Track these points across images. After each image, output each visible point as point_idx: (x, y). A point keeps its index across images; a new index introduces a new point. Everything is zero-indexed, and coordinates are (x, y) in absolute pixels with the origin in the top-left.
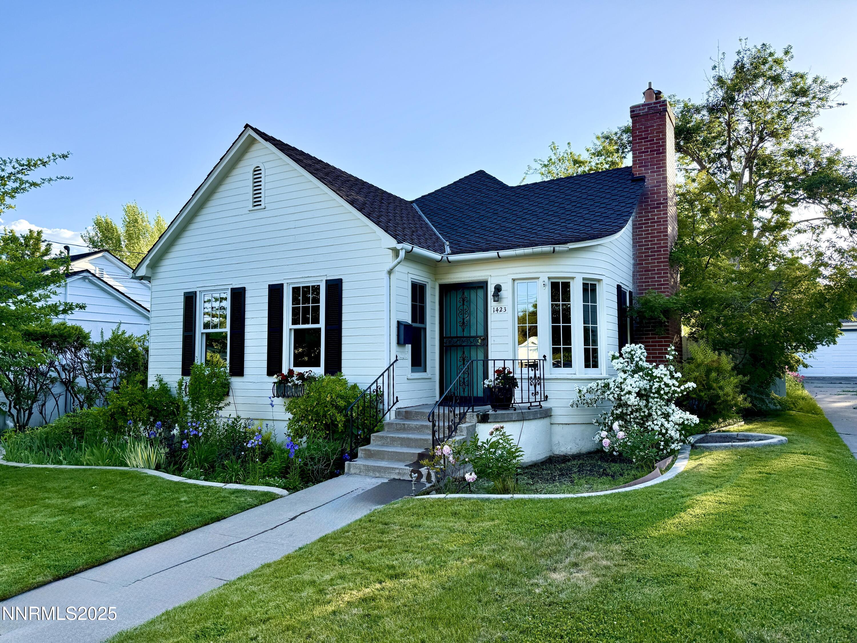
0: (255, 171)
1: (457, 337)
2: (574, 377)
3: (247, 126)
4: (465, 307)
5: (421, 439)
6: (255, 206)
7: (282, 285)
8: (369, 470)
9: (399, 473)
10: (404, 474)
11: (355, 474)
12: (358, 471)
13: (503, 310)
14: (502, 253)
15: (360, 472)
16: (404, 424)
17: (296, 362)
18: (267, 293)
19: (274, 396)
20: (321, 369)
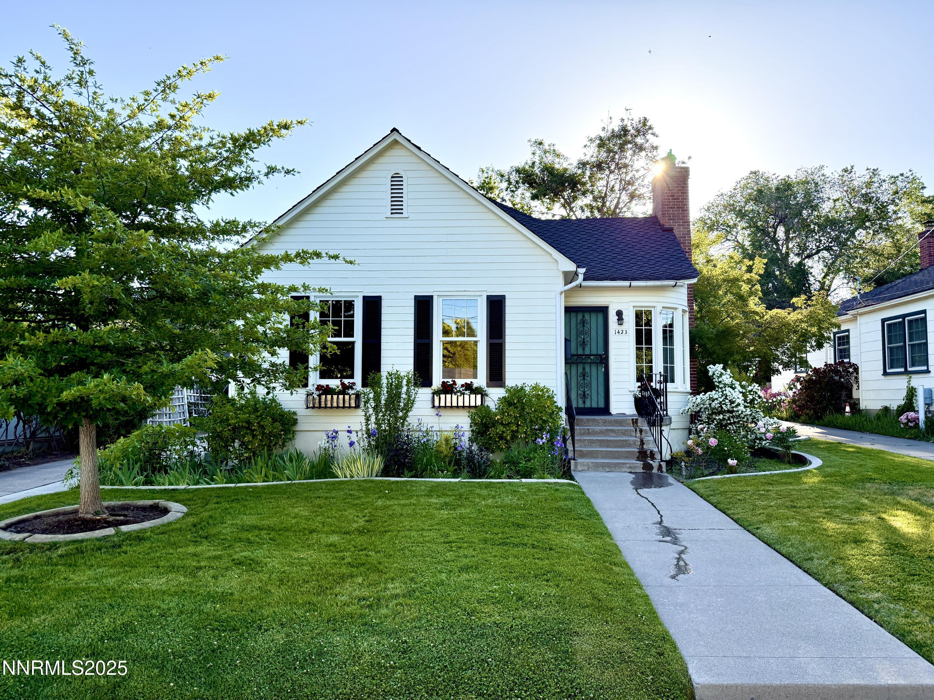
0: (392, 177)
1: (577, 355)
2: (677, 390)
3: (394, 130)
4: (586, 328)
5: (620, 440)
6: (392, 213)
7: (431, 297)
8: (598, 467)
9: (630, 467)
10: (635, 467)
11: (582, 470)
12: (586, 468)
13: (624, 332)
14: (634, 283)
15: (589, 468)
16: (588, 429)
17: (447, 373)
18: (412, 303)
19: (434, 407)
20: (481, 380)
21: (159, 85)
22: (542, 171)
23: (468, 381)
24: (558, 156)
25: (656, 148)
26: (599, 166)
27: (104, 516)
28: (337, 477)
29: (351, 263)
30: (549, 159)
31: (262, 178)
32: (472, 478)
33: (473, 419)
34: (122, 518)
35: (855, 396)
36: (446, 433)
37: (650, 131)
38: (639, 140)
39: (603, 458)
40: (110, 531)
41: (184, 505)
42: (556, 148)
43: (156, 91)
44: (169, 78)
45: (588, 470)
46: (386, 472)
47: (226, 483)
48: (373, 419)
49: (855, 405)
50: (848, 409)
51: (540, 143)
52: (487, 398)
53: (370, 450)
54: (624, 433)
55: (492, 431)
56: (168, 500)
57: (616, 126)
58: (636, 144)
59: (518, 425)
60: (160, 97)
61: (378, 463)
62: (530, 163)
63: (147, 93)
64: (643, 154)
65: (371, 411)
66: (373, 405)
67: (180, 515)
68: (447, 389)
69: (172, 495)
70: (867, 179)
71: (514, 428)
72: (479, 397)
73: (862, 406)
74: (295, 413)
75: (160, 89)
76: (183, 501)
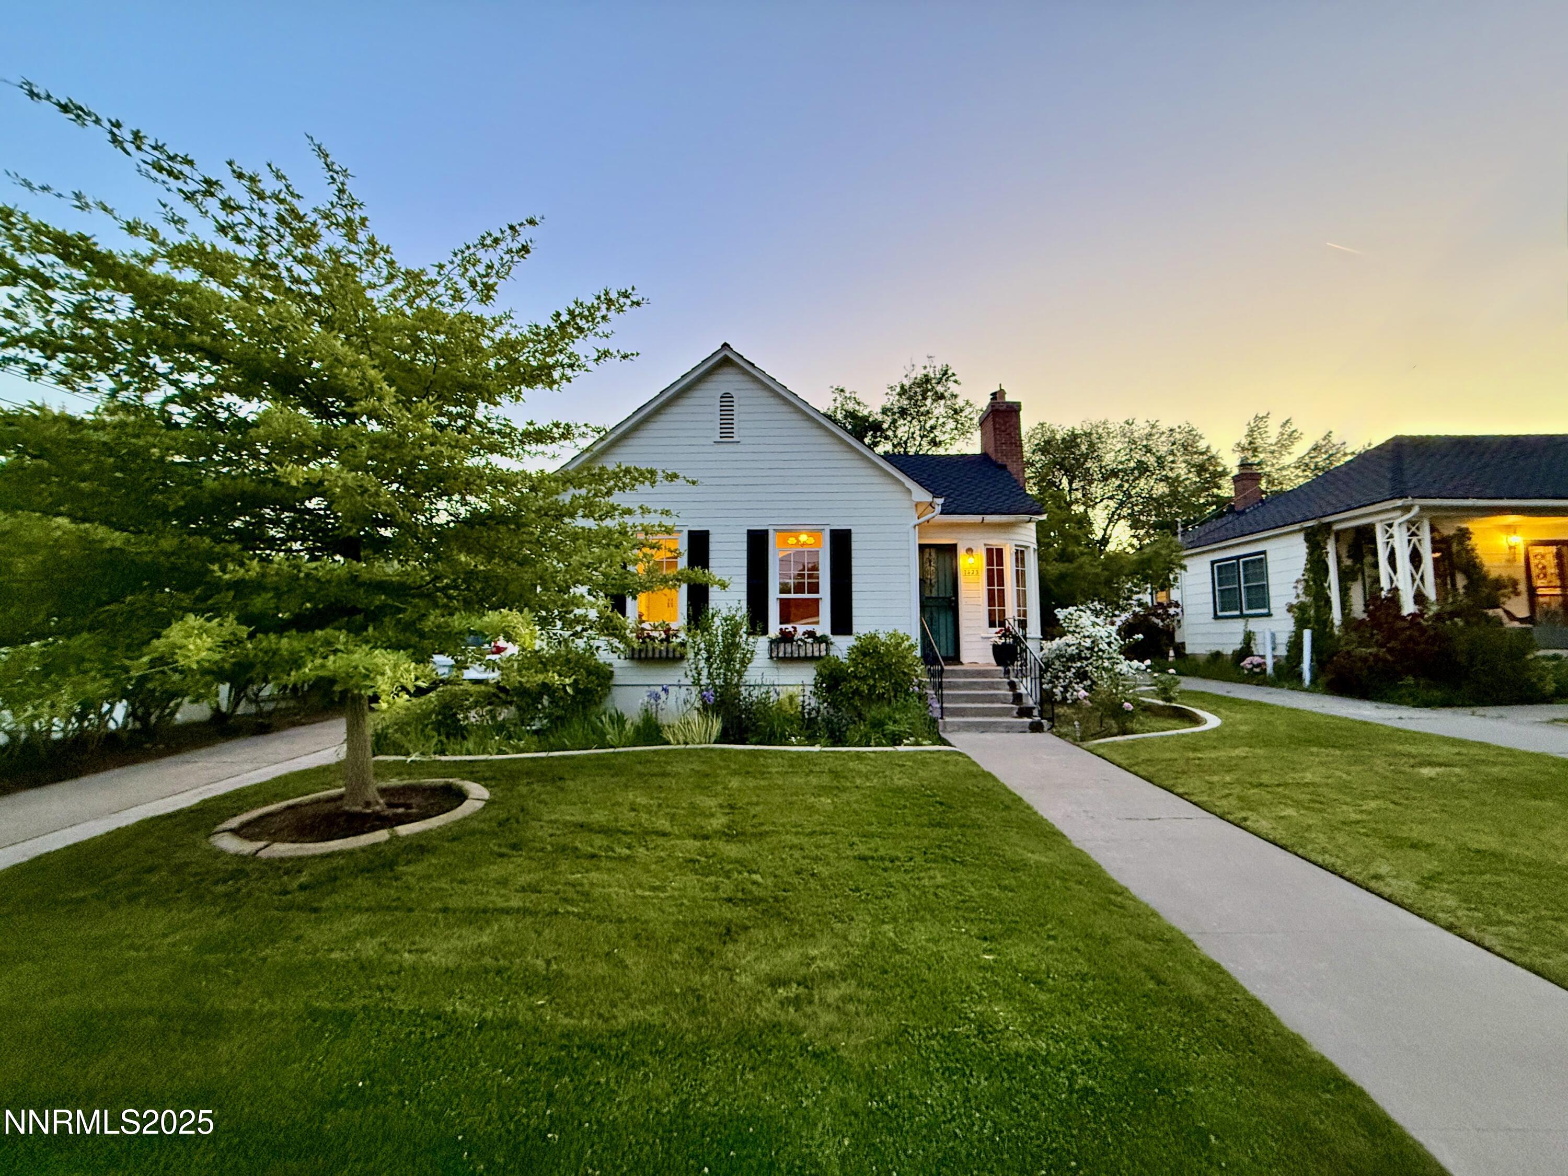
0: (722, 398)
1: (925, 598)
3: (726, 345)
4: (932, 568)
6: (723, 437)
7: (766, 532)
8: (969, 726)
11: (956, 732)
12: (956, 729)
13: (975, 572)
15: (960, 729)
17: (784, 619)
18: (745, 538)
19: (771, 658)
20: (823, 626)
21: (455, 254)
22: (846, 417)
23: (810, 628)
24: (859, 404)
25: (956, 396)
26: (903, 412)
27: (378, 808)
28: (668, 743)
29: (694, 483)
30: (850, 406)
31: (591, 365)
32: (833, 745)
33: (819, 674)
34: (401, 810)
35: (1178, 639)
36: (790, 688)
37: (953, 378)
38: (940, 389)
39: (975, 715)
40: (382, 835)
41: (486, 786)
42: (857, 396)
43: (452, 262)
44: (468, 248)
45: (958, 731)
46: (724, 737)
47: (536, 752)
48: (705, 673)
49: (1180, 649)
50: (1172, 653)
51: (842, 391)
52: (831, 647)
53: (706, 709)
54: (992, 686)
55: (843, 687)
56: (463, 779)
57: (919, 373)
58: (936, 393)
59: (875, 679)
60: (456, 271)
61: (717, 726)
62: (832, 408)
63: (441, 267)
64: (942, 402)
65: (702, 664)
66: (705, 656)
67: (480, 804)
68: (786, 637)
69: (472, 772)
70: (1148, 430)
71: (871, 682)
72: (823, 646)
73: (1189, 650)
74: (610, 665)
75: (457, 260)
76: (485, 779)
